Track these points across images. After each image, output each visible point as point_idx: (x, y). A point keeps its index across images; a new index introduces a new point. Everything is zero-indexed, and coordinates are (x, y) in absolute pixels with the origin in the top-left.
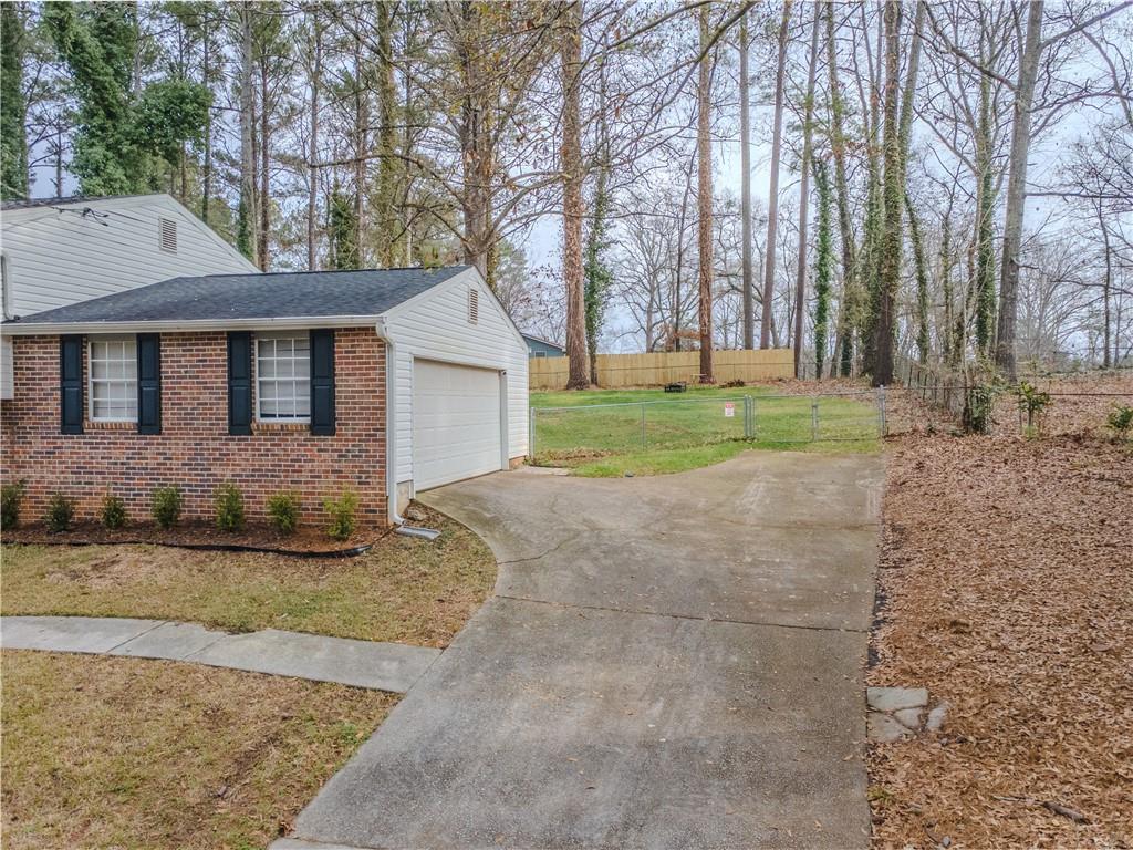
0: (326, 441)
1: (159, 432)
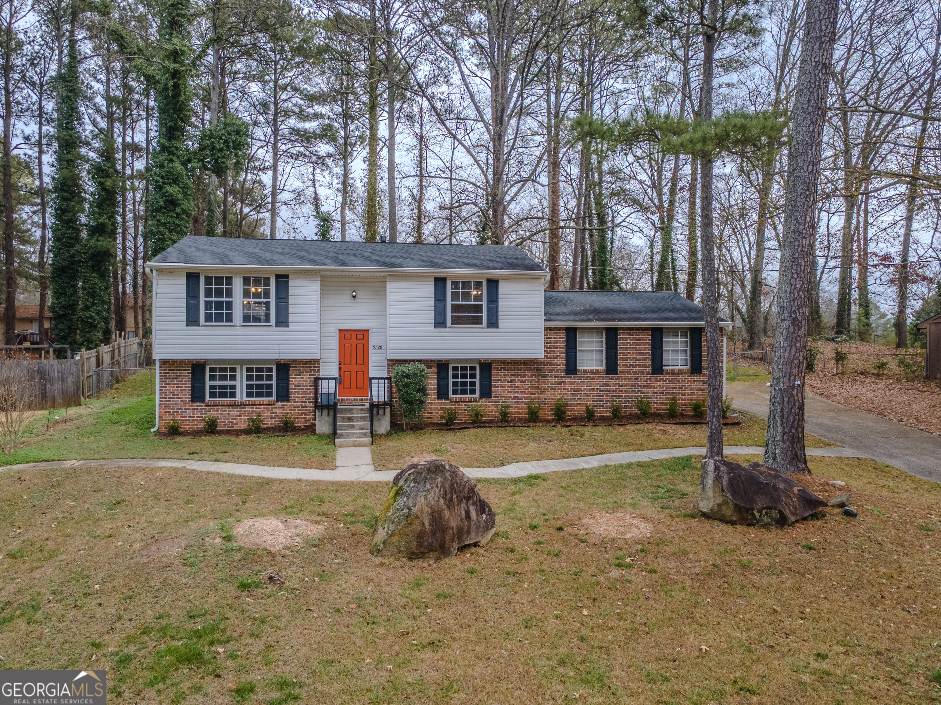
0: (697, 377)
1: (616, 374)
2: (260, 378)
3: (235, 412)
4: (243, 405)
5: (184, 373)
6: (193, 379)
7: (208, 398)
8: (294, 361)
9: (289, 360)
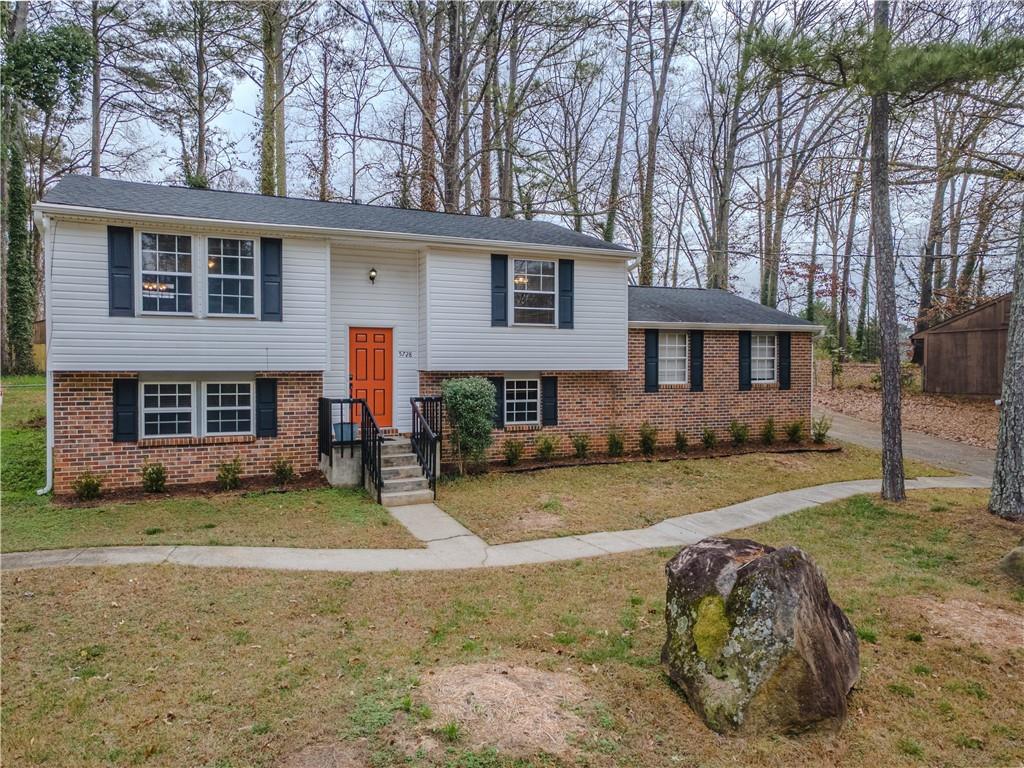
0: (785, 393)
1: (702, 390)
2: (229, 401)
3: (189, 456)
4: (203, 444)
5: (100, 394)
6: (116, 404)
7: (142, 435)
8: (284, 374)
9: (275, 373)
